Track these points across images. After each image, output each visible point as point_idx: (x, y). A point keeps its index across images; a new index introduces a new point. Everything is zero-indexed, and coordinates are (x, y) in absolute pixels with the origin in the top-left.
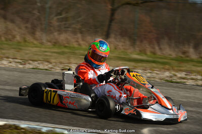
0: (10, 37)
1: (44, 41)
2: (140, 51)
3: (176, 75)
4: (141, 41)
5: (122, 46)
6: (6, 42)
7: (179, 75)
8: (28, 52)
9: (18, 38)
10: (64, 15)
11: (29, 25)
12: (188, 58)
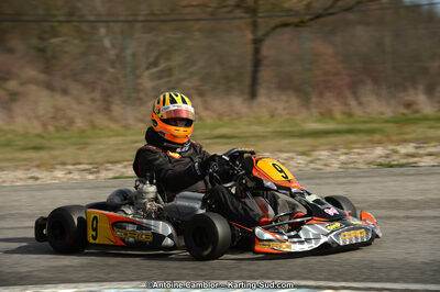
0: (64, 122)
1: (131, 122)
2: (322, 114)
3: (396, 152)
4: (321, 95)
5: (285, 109)
6: (58, 135)
7: (403, 150)
8: (101, 147)
9: (80, 123)
10: (162, 66)
11: (97, 95)
12: (417, 115)
